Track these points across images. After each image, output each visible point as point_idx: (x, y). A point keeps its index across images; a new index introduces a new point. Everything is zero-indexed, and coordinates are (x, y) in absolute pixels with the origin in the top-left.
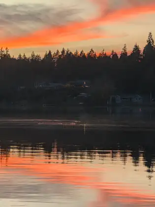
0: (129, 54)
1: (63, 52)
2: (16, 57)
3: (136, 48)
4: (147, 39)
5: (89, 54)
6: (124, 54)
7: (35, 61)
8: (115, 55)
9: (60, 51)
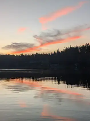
0: (53, 54)
1: (36, 54)
2: (25, 55)
3: (55, 52)
4: (57, 50)
5: (43, 54)
6: (52, 54)
7: (29, 56)
8: (49, 54)
9: (36, 53)
